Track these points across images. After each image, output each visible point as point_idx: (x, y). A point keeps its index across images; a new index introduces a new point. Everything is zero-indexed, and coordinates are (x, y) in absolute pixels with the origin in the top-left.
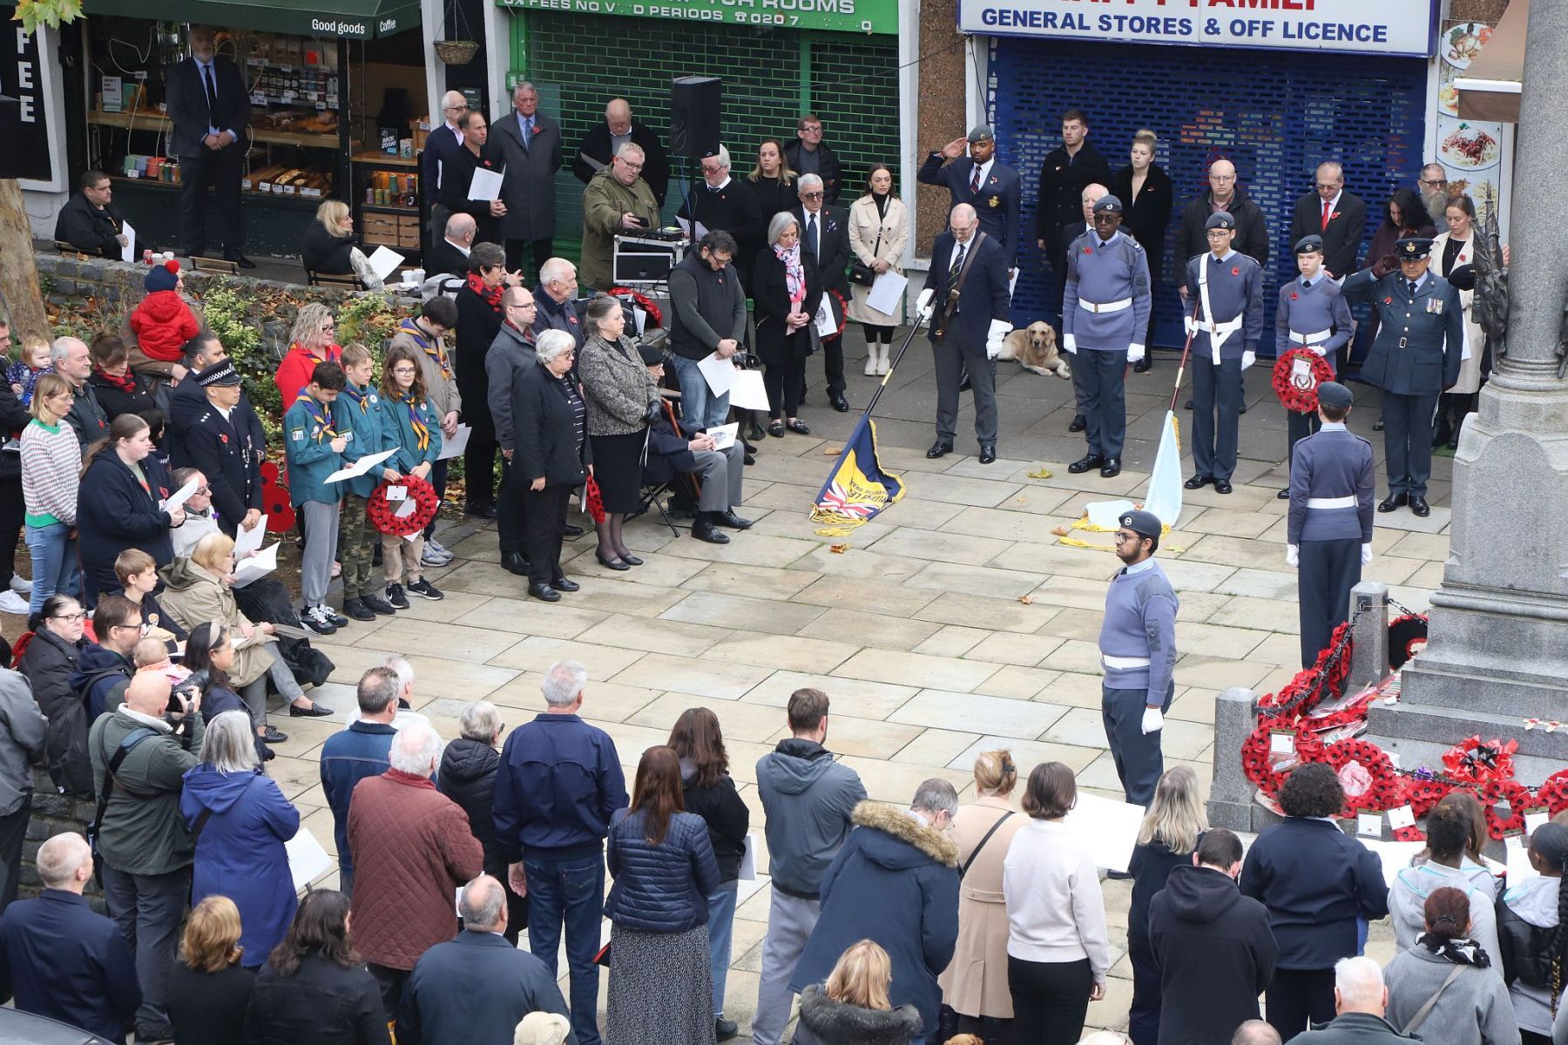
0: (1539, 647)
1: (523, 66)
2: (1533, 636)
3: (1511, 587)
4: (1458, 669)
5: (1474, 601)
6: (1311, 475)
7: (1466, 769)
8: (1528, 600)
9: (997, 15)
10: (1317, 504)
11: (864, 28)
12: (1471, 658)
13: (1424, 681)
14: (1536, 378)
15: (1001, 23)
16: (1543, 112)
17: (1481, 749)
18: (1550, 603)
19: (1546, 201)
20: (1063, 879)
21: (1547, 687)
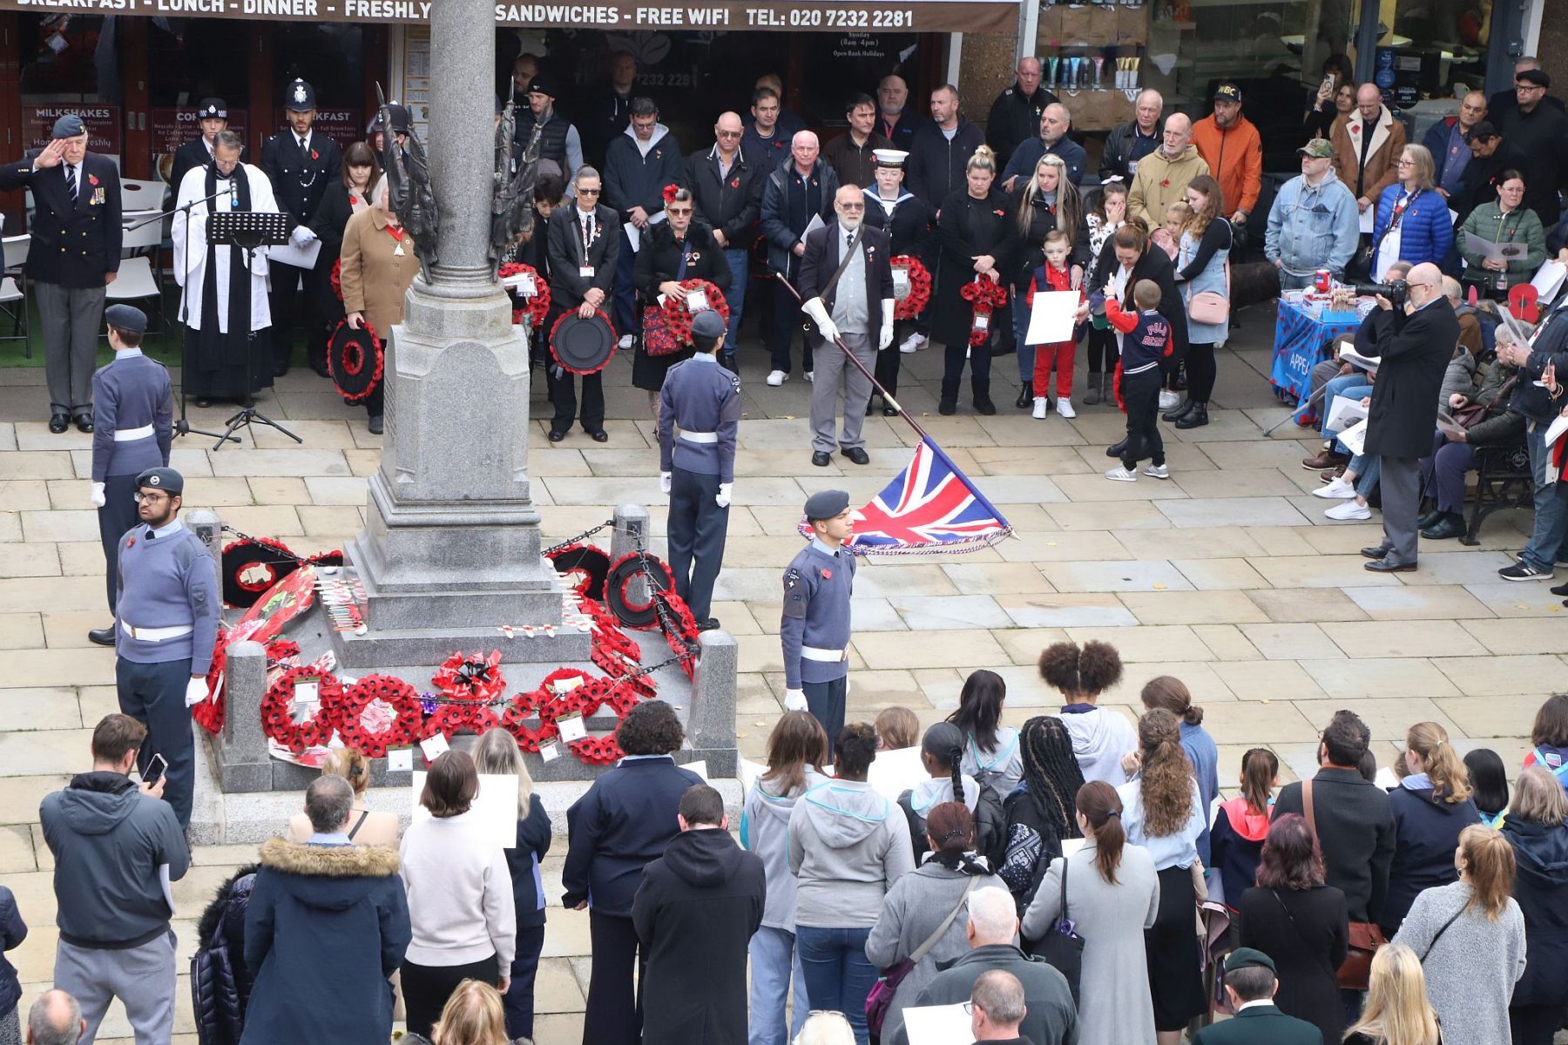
0: (500, 554)
2: (493, 545)
3: (466, 498)
4: (422, 588)
5: (432, 517)
6: (117, 407)
7: (465, 687)
8: (484, 509)
10: (123, 436)
12: (433, 575)
13: (392, 605)
14: (474, 285)
16: (466, 14)
17: (470, 664)
18: (506, 509)
19: (474, 104)
20: (477, 873)
21: (513, 592)
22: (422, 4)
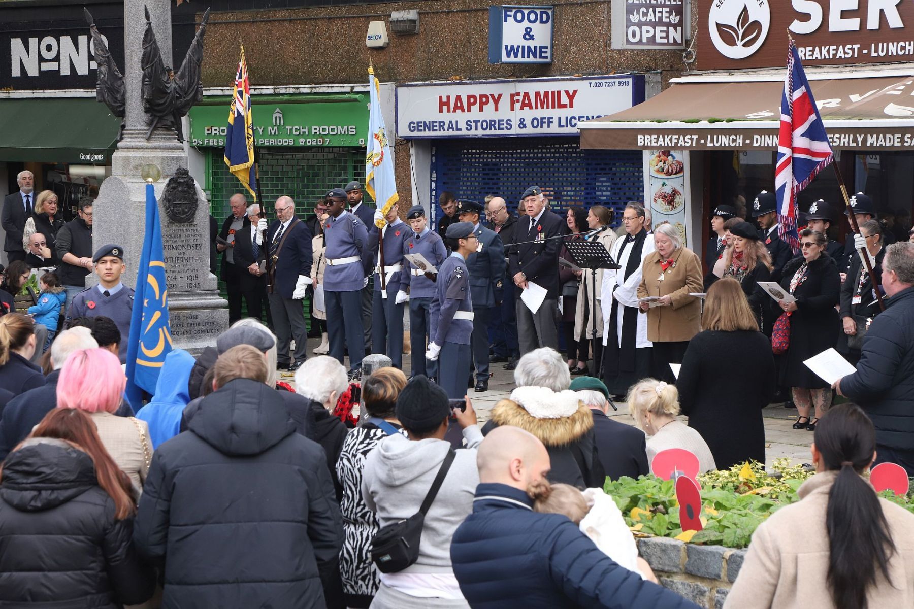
1: (211, 187)
9: (416, 125)
11: (360, 143)
15: (418, 131)
22: (858, 136)
